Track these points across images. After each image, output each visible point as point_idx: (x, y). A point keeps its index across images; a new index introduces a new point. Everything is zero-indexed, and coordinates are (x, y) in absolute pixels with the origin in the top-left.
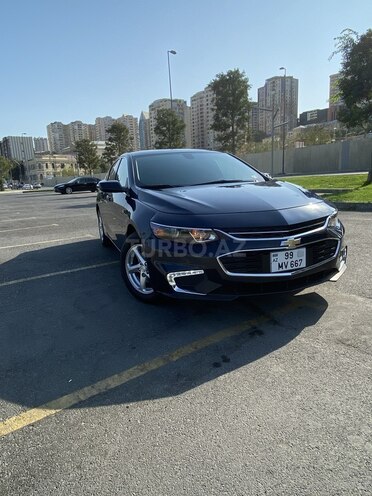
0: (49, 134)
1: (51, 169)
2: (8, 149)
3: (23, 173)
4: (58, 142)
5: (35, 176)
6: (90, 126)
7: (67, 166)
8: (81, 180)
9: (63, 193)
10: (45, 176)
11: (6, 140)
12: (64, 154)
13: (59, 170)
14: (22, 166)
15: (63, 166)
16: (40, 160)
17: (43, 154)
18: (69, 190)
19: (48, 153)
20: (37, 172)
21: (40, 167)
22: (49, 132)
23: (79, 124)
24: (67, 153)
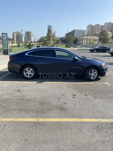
0: (87, 29)
1: (86, 41)
2: (74, 34)
3: (77, 42)
4: (89, 32)
5: (80, 43)
6: (102, 26)
7: (91, 40)
8: (100, 47)
9: (92, 52)
10: (83, 43)
11: (74, 31)
12: (91, 36)
13: (88, 41)
14: (77, 40)
15: (90, 40)
16: (83, 38)
17: (84, 36)
18: (95, 51)
19: (85, 35)
20: (81, 42)
21: (82, 40)
22: (87, 28)
23: (98, 25)
24: (92, 36)
